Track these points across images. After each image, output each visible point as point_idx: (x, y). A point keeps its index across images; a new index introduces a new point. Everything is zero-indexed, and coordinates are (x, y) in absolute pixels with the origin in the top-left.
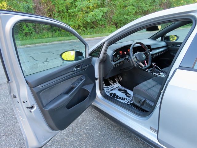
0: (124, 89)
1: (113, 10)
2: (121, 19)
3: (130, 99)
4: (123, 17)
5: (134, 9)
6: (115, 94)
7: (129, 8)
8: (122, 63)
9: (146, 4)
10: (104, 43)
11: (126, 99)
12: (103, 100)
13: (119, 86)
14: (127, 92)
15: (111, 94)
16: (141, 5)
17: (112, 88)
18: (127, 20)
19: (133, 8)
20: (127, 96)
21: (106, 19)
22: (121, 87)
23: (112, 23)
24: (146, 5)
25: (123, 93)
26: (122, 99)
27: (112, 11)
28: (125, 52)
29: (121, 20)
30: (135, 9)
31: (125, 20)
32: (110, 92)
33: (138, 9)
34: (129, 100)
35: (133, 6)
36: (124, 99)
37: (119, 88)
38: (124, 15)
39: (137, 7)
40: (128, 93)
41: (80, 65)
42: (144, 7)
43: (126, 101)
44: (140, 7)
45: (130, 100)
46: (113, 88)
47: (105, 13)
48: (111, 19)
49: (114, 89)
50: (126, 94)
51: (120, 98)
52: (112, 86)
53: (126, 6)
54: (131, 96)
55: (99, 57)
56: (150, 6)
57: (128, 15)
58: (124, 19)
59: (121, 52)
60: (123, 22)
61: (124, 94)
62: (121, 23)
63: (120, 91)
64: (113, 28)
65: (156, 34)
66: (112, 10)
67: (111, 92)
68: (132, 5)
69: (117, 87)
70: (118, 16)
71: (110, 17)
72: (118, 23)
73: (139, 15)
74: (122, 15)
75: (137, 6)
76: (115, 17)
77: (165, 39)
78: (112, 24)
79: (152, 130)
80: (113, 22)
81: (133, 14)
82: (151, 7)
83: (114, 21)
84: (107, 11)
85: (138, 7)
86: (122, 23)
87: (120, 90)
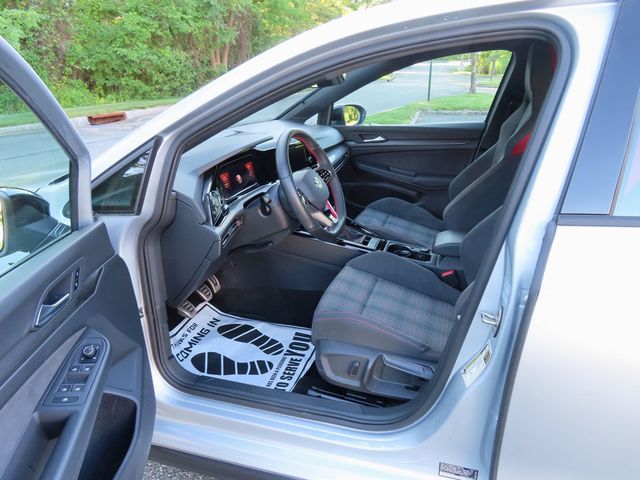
0: (243, 322)
1: (64, 22)
2: (104, 57)
3: (284, 359)
4: (109, 52)
5: (145, 25)
6: (214, 358)
7: (130, 21)
8: (238, 223)
9: (185, 13)
10: (157, 141)
11: (271, 365)
12: (181, 403)
13: (217, 316)
14: (258, 333)
15: (198, 361)
16: (167, 12)
17: (194, 333)
18: (126, 62)
19: (143, 20)
20: (268, 352)
21: (40, 54)
22: (227, 320)
23: (69, 69)
24: (184, 16)
25: (245, 340)
26: (254, 372)
27: (61, 27)
28: (239, 177)
29: (103, 62)
30: (148, 25)
31: (118, 62)
32: (192, 355)
33: (160, 26)
34: (281, 364)
35: (140, 14)
36: (263, 367)
37: (219, 324)
38: (111, 42)
39: (154, 19)
40: (266, 338)
41: (68, 276)
42: (177, 20)
43: (271, 372)
44: (164, 20)
45: (285, 365)
46: (198, 330)
47: (32, 30)
48: (60, 56)
49: (203, 334)
50: (255, 343)
51: (243, 368)
52: (191, 323)
53: (113, 14)
54: (281, 346)
55: (139, 213)
56: (196, 19)
57: (125, 46)
58: (114, 57)
59: (224, 178)
60: (113, 69)
61: (250, 346)
62: (104, 74)
63: (229, 336)
64: (77, 89)
65: (303, 101)
66: (58, 22)
67: (196, 350)
68: (137, 10)
69: (212, 323)
70: (89, 46)
71: (56, 50)
72: (91, 72)
73: (165, 46)
74: (102, 44)
75: (153, 15)
76: (79, 48)
77: (331, 120)
78: (71, 76)
79: (446, 474)
80: (73, 68)
81: (144, 43)
82: (201, 24)
83: (78, 63)
84: (40, 25)
85: (159, 18)
86: (107, 70)
87: (228, 332)
